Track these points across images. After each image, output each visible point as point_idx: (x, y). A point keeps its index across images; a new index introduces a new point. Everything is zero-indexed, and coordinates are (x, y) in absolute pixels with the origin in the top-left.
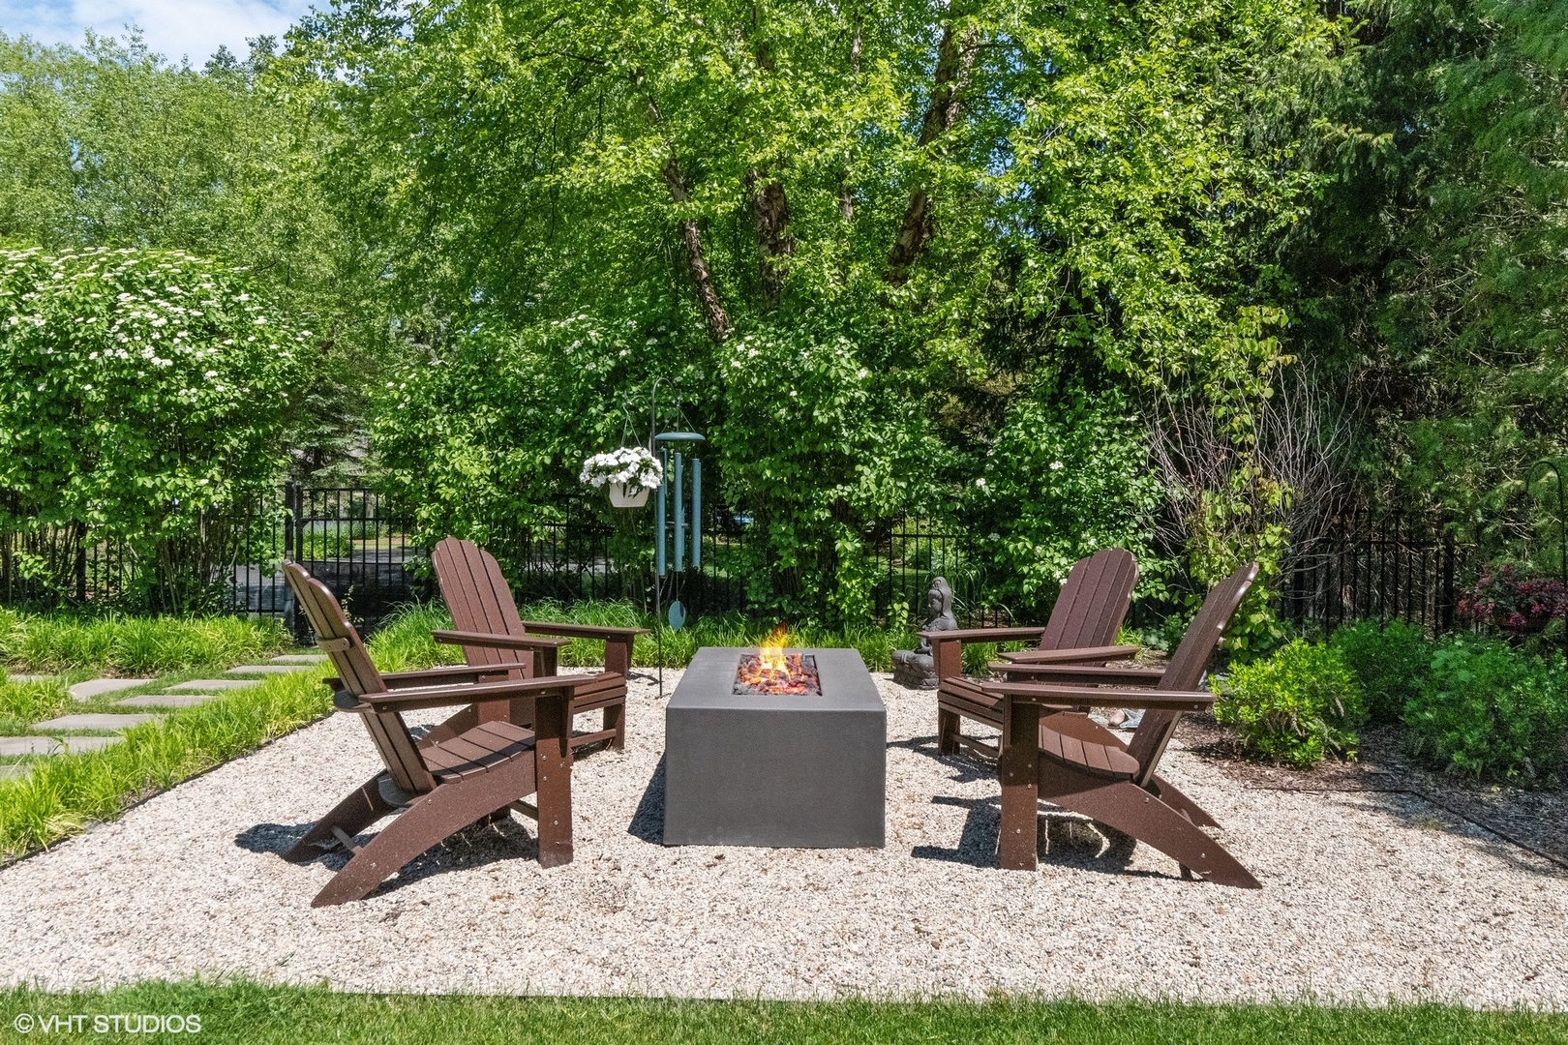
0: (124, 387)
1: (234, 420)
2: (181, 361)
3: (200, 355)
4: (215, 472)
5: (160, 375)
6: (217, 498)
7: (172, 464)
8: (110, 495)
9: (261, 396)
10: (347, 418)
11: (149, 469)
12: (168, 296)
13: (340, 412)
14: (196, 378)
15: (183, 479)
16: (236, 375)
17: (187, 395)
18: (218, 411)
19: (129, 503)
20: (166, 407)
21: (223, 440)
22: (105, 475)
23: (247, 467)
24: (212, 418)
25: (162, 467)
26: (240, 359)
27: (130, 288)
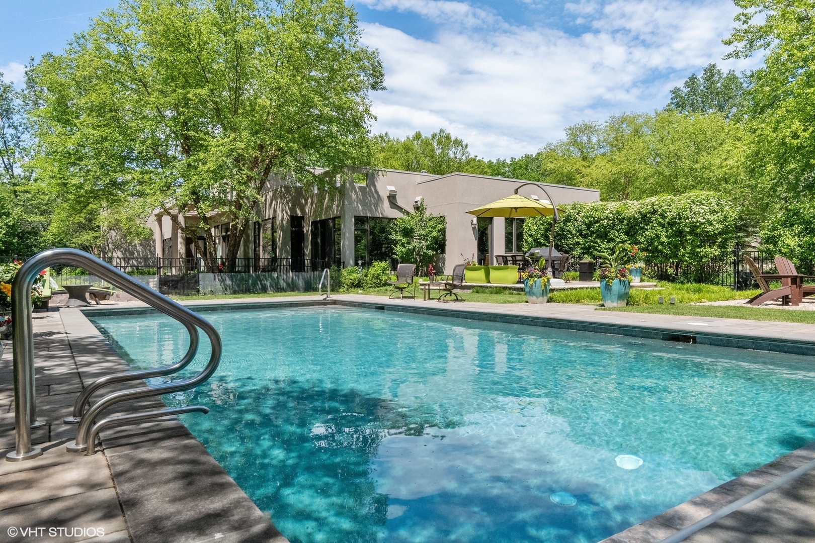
0: (694, 228)
1: (720, 234)
2: (708, 221)
3: (712, 218)
4: (715, 247)
5: (703, 224)
6: (716, 254)
7: (705, 246)
8: (689, 253)
9: (727, 227)
10: (750, 229)
11: (699, 247)
12: (703, 204)
13: (747, 227)
14: (711, 224)
15: (708, 249)
16: (720, 222)
17: (709, 228)
18: (716, 232)
19: (694, 255)
20: (703, 231)
21: (717, 239)
22: (689, 248)
23: (723, 246)
24: (715, 233)
25: (702, 246)
26: (721, 218)
27: (694, 203)
